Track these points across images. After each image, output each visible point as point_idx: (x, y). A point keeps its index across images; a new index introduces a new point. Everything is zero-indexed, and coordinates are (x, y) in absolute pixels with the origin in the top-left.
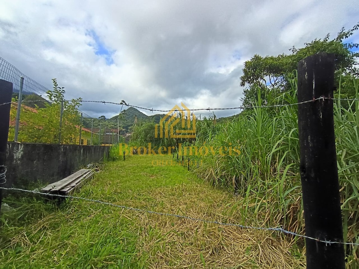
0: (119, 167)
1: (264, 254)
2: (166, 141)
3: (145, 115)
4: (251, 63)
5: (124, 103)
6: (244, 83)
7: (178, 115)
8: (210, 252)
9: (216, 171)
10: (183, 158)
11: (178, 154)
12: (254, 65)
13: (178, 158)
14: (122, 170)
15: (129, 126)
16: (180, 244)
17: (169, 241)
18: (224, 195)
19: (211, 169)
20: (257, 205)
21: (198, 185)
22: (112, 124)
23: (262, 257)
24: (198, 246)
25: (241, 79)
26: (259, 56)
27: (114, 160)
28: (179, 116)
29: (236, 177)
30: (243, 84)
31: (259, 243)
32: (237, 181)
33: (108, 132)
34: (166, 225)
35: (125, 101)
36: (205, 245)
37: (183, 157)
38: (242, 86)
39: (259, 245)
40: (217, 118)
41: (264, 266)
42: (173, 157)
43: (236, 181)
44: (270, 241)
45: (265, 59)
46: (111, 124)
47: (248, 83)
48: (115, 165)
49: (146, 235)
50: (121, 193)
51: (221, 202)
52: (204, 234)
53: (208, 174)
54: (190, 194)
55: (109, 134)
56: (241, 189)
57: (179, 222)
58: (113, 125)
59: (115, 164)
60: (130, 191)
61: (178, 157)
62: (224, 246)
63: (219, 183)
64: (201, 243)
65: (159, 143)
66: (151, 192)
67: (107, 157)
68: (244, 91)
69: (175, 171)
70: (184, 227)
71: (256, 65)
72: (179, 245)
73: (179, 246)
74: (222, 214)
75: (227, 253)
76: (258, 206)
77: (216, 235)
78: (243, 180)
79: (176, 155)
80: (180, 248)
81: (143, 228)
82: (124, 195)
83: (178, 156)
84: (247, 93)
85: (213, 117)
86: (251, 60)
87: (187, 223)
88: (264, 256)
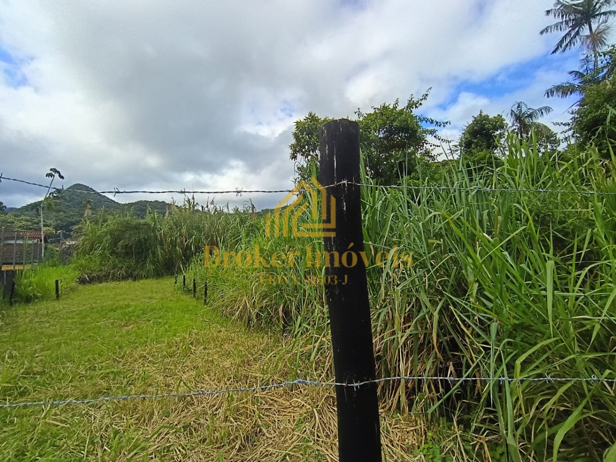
0: (43, 315)
1: (322, 423)
2: (159, 253)
3: (113, 201)
4: (304, 124)
5: (57, 175)
6: (296, 155)
7: (186, 203)
8: (237, 447)
9: (253, 300)
10: (194, 284)
11: (184, 276)
12: (308, 128)
13: (184, 285)
14: (49, 322)
15: (73, 224)
16: (180, 448)
17: (157, 449)
18: (265, 340)
19: (245, 298)
20: (314, 347)
21: (222, 329)
22: (27, 221)
23: (319, 428)
24: (215, 441)
25: (291, 149)
26: (316, 115)
27: (28, 300)
28: (188, 204)
29: (284, 307)
30: (294, 157)
31: (315, 408)
32: (287, 312)
33: (13, 238)
34: (152, 418)
35: (58, 170)
36: (230, 435)
37: (194, 280)
38: (293, 159)
39: (314, 410)
40: (258, 210)
41: (322, 441)
42: (176, 283)
43: (285, 313)
44: (331, 400)
45: (324, 121)
46: (22, 219)
47: (302, 155)
48: (32, 312)
49: (105, 450)
50: (42, 373)
51: (260, 352)
52: (227, 417)
53: (239, 308)
54: (205, 348)
55: (13, 242)
56: (292, 325)
57: (181, 405)
58: (29, 223)
59: (31, 309)
60: (69, 364)
61: (186, 282)
62: (261, 427)
63: (258, 320)
64: (221, 434)
65: (146, 258)
66: (123, 357)
67: (8, 296)
68: (298, 168)
69: (179, 309)
70: (190, 413)
71: (312, 128)
72: (179, 450)
73: (178, 453)
74: (261, 374)
75: (267, 438)
76: (316, 349)
77: (249, 412)
78: (295, 309)
79: (181, 278)
80: (180, 456)
81: (97, 437)
82: (51, 376)
83: (184, 279)
84: (302, 171)
85: (251, 208)
86: (305, 120)
87: (196, 403)
88: (322, 426)
